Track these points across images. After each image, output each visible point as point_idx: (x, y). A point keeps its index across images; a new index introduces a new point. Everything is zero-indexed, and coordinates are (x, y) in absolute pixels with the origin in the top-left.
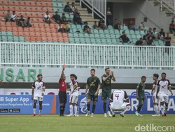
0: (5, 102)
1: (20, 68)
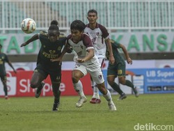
0: (157, 77)
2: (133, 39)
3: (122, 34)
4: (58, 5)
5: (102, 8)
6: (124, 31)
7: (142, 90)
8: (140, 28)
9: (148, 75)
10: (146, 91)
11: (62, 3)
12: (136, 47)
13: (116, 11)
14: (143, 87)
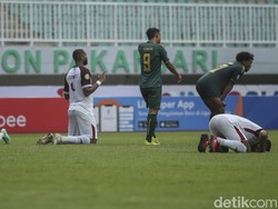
1: (179, 48)
2: (121, 56)
3: (105, 48)
4: (19, 7)
5: (78, 13)
6: (109, 44)
7: (132, 126)
8: (130, 41)
9: (139, 107)
10: (137, 129)
11: (24, 5)
12: (124, 67)
13: (97, 17)
14: (133, 122)
